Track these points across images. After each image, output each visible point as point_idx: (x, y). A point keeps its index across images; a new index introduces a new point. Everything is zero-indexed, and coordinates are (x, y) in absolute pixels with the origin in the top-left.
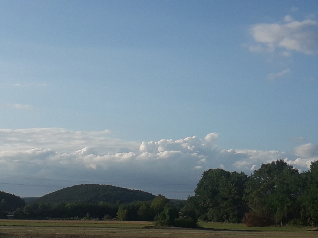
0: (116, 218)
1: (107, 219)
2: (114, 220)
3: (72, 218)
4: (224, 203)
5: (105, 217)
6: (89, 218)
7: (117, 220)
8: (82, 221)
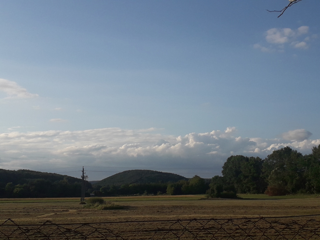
0: (166, 193)
1: (160, 194)
2: (165, 195)
3: (135, 195)
4: (246, 180)
5: (158, 193)
6: (147, 194)
7: (167, 195)
8: (143, 196)
